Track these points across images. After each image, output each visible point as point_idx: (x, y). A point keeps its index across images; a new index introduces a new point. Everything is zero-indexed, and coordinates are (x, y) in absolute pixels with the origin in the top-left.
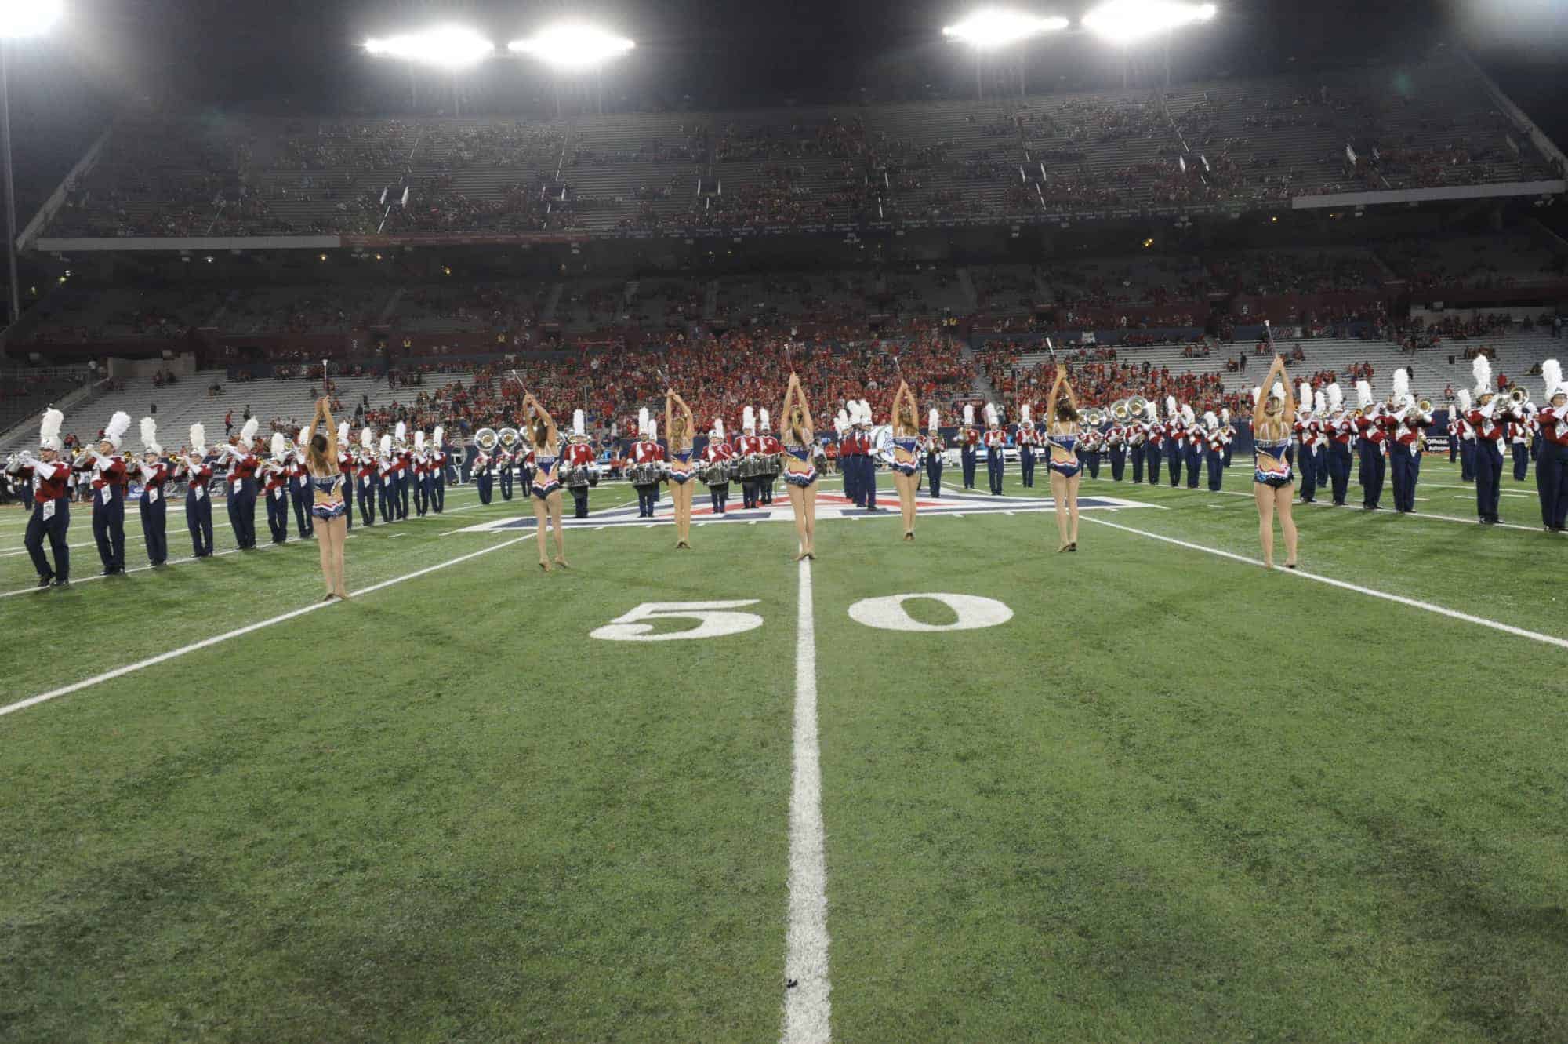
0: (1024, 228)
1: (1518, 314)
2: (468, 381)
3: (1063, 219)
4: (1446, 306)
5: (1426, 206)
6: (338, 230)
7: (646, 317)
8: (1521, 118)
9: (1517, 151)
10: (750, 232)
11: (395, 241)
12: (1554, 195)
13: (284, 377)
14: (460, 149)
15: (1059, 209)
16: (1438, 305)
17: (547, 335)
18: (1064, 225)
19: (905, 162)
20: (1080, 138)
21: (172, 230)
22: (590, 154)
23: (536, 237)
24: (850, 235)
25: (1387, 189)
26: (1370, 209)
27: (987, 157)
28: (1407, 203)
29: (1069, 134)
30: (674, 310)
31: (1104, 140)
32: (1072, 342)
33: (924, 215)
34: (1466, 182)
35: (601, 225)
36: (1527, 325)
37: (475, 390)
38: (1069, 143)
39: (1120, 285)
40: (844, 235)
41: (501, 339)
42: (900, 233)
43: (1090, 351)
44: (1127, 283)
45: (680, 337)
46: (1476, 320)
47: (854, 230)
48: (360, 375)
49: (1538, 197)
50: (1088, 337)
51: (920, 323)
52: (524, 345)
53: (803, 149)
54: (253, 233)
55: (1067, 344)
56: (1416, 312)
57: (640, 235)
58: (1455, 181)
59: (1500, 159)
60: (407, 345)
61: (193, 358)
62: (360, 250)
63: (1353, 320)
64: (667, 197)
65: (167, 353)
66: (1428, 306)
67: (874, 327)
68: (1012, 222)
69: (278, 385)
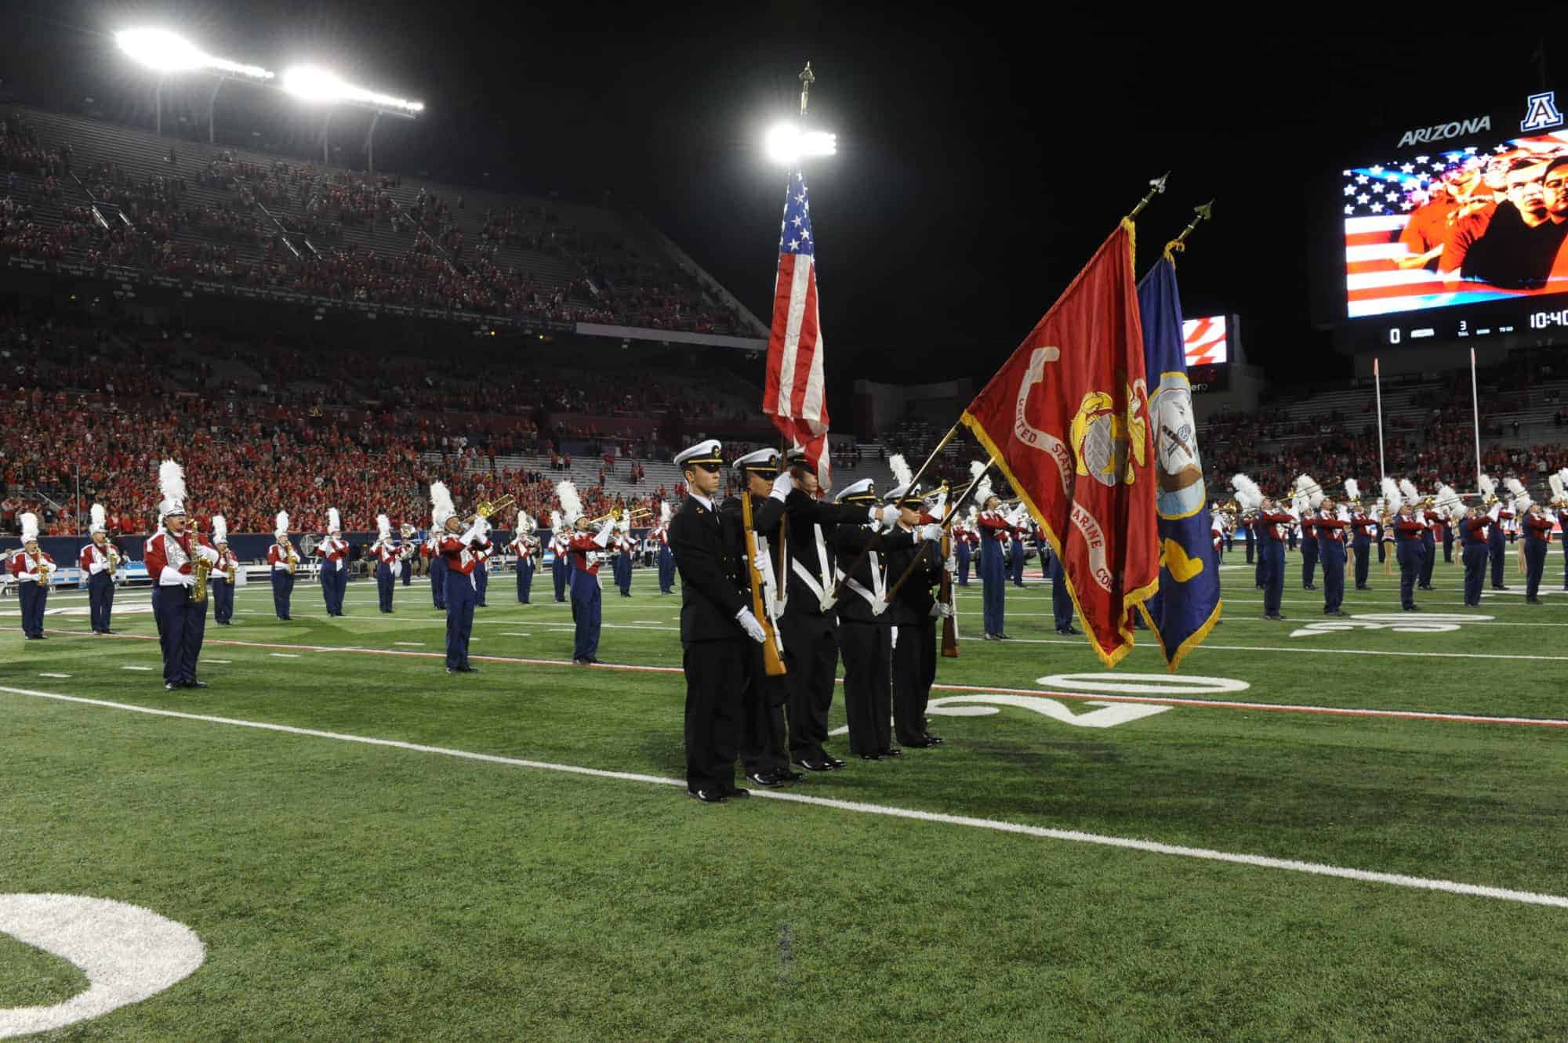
0: (328, 313)
3: (370, 309)
8: (704, 276)
9: (717, 308)
12: (760, 352)
18: (372, 316)
19: (129, 196)
24: (125, 286)
26: (635, 343)
28: (661, 342)
38: (315, 215)
40: (116, 286)
49: (748, 351)
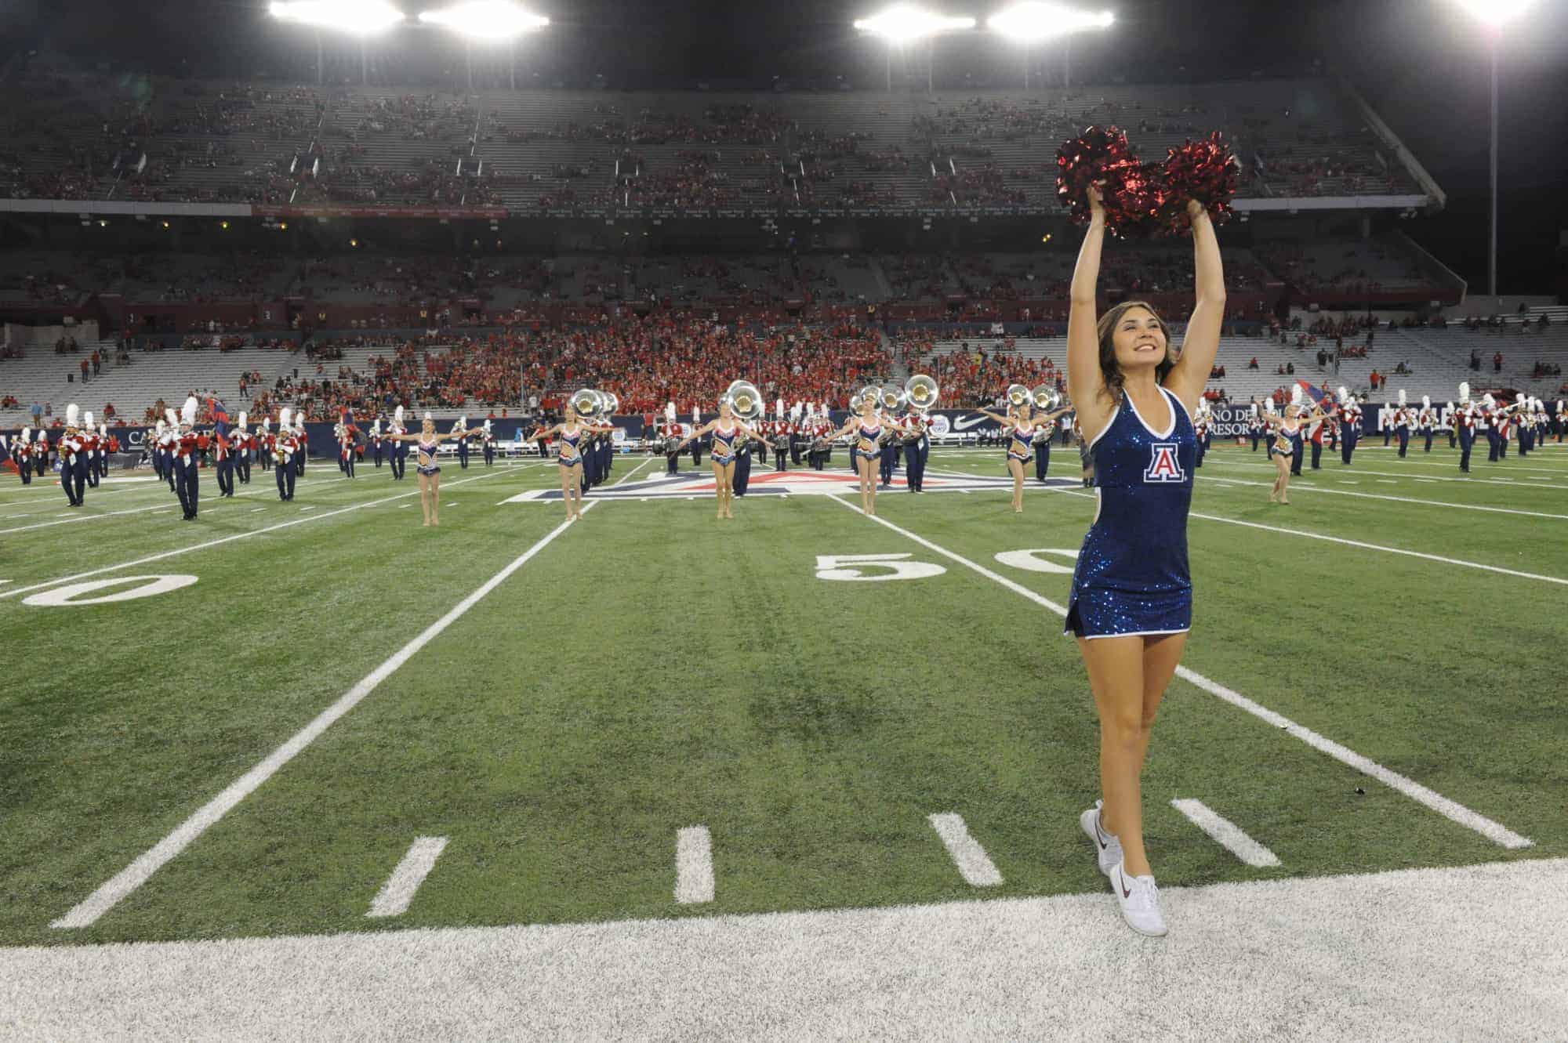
0: (935, 222)
1: (1384, 318)
2: (390, 356)
3: (972, 214)
4: (1322, 307)
5: (1304, 214)
6: (248, 198)
7: (566, 297)
8: (1389, 135)
9: (1385, 166)
10: (670, 216)
11: (310, 212)
12: (1418, 209)
13: (196, 348)
14: (371, 120)
15: (968, 203)
16: (1315, 306)
17: (468, 312)
18: (974, 220)
19: (819, 151)
20: (988, 136)
21: (70, 192)
22: (502, 130)
23: (455, 213)
24: (769, 221)
25: (1270, 197)
26: (1253, 214)
27: (898, 150)
28: (1287, 210)
29: (976, 130)
30: (594, 290)
31: (1009, 138)
32: (983, 332)
33: (839, 205)
34: (1341, 194)
35: (518, 203)
36: (1392, 327)
37: (399, 364)
38: (975, 140)
39: (1023, 277)
40: (762, 222)
41: (424, 314)
42: (817, 221)
43: (1000, 341)
44: (1031, 277)
45: (604, 317)
46: (1347, 322)
47: (772, 216)
48: (276, 347)
49: (1403, 209)
50: (997, 328)
51: (839, 310)
52: (445, 321)
53: (719, 133)
54: (157, 198)
55: (977, 333)
56: (1294, 313)
57: (561, 214)
58: (1331, 192)
59: (1370, 173)
60: (322, 316)
61: (96, 325)
62: (272, 219)
63: (1239, 318)
64: (585, 176)
65: (68, 320)
66: (1305, 307)
67: (794, 312)
68: (925, 215)
69: (188, 354)
